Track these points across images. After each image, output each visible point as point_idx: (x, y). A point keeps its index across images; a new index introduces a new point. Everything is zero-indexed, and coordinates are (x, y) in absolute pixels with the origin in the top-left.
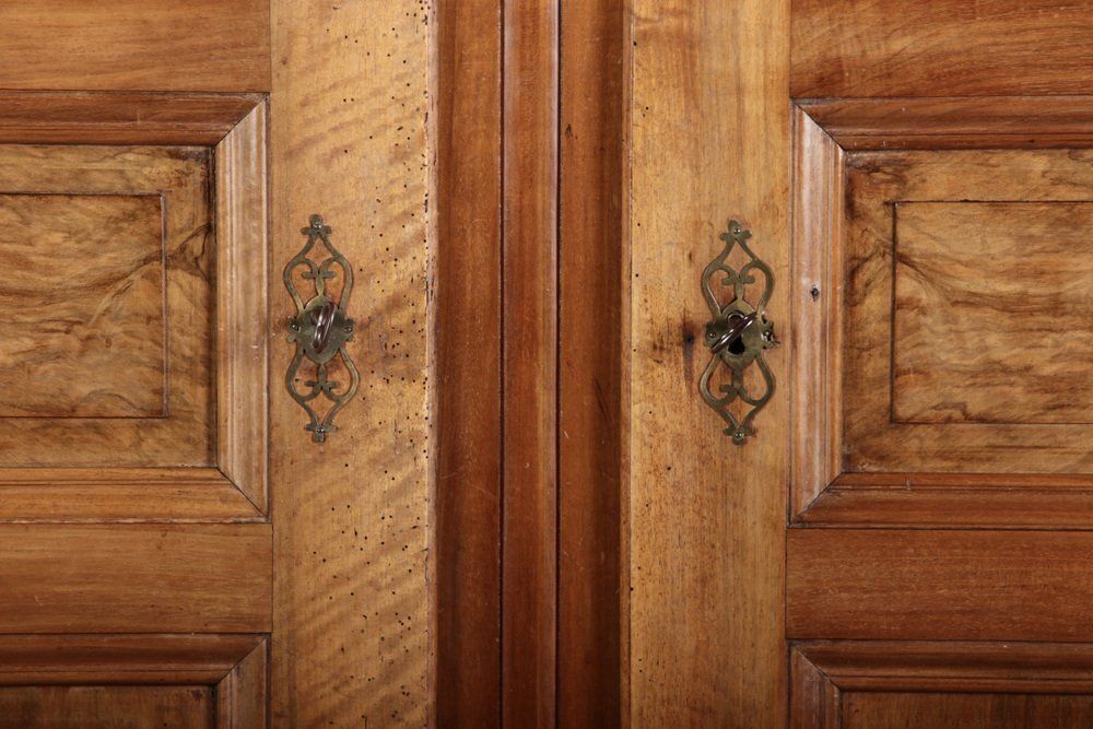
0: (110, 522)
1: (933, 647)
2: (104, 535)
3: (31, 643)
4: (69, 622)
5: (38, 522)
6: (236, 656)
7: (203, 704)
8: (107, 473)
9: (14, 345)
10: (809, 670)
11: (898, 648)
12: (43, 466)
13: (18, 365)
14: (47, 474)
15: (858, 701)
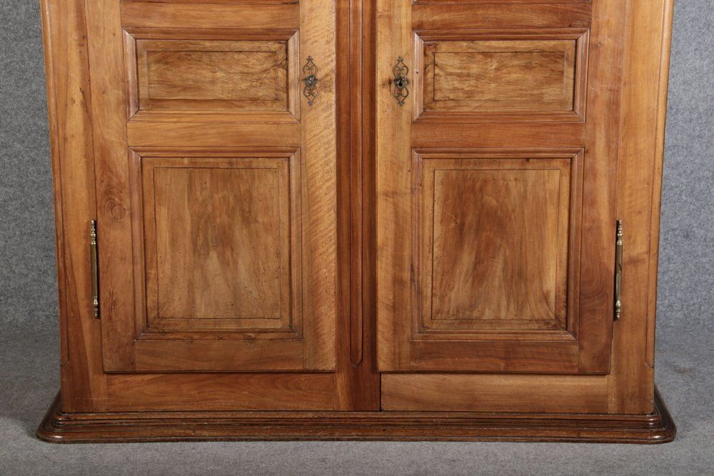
0: (266, 123)
1: (442, 149)
2: (265, 126)
3: (251, 149)
4: (259, 144)
5: (251, 123)
6: (294, 152)
7: (287, 162)
8: (267, 112)
9: (246, 85)
10: (416, 155)
11: (434, 149)
12: (251, 111)
13: (247, 89)
14: (253, 112)
15: (426, 161)
